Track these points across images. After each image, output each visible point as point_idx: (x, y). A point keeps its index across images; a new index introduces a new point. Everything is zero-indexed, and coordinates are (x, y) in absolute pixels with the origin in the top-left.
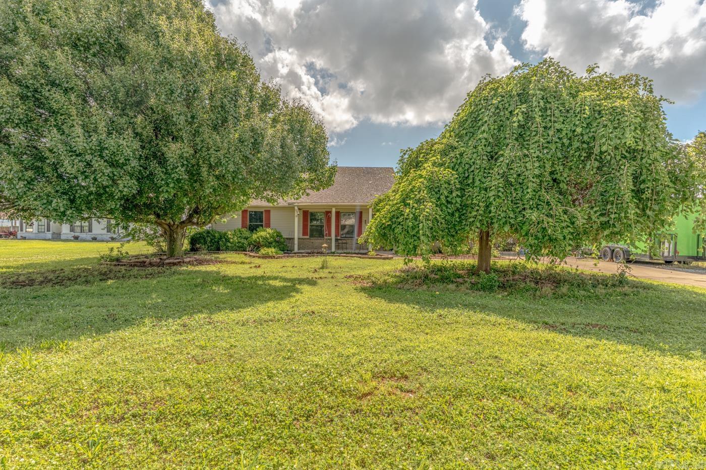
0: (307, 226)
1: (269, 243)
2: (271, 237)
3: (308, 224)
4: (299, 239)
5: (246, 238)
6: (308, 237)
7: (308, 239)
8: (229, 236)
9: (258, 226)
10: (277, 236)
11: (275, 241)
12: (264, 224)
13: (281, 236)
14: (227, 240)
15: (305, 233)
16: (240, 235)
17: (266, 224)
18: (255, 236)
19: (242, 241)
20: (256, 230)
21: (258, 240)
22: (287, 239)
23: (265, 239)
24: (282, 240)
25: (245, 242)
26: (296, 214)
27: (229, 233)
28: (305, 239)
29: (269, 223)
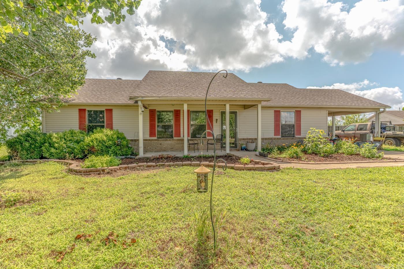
0: (155, 127)
1: (107, 147)
2: (110, 140)
3: (155, 124)
4: (144, 140)
5: (78, 142)
6: (156, 138)
7: (156, 140)
8: (54, 140)
9: (96, 127)
10: (118, 138)
11: (115, 144)
12: (105, 124)
13: (124, 138)
14: (51, 145)
15: (152, 134)
16: (71, 138)
17: (107, 124)
18: (88, 139)
19: (71, 145)
20: (93, 132)
21: (92, 144)
22: (132, 140)
23: (102, 142)
24: (125, 143)
25: (76, 146)
26: (140, 111)
27: (55, 135)
28: (152, 140)
29: (112, 124)
